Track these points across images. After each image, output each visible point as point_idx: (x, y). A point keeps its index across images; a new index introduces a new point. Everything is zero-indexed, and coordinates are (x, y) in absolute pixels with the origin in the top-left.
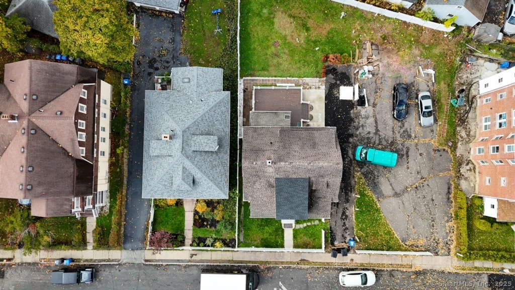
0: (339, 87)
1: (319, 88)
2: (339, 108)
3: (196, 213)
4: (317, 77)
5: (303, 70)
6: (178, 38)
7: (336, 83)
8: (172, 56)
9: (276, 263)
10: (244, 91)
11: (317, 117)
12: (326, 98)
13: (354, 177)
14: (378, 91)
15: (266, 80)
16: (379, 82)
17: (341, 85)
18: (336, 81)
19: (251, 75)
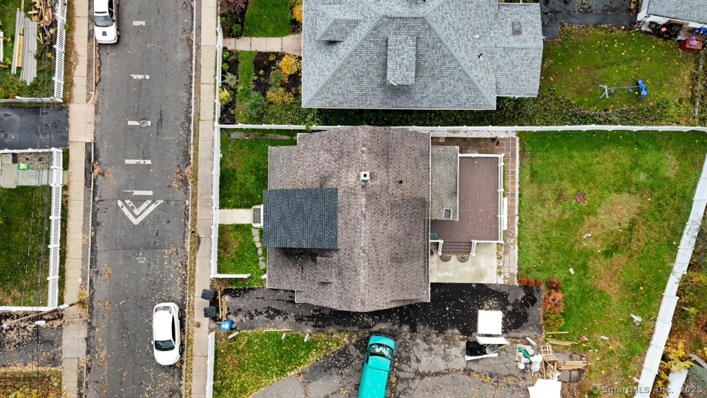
0: (501, 310)
1: (500, 273)
2: (463, 309)
3: (279, 56)
4: (519, 269)
5: (533, 245)
6: (591, 19)
7: (508, 304)
8: (557, 9)
9: (194, 195)
10: (493, 140)
11: (447, 270)
12: (480, 286)
13: (340, 331)
14: (494, 379)
15: (513, 178)
16: (510, 381)
17: (504, 313)
18: (513, 305)
19: (522, 152)
